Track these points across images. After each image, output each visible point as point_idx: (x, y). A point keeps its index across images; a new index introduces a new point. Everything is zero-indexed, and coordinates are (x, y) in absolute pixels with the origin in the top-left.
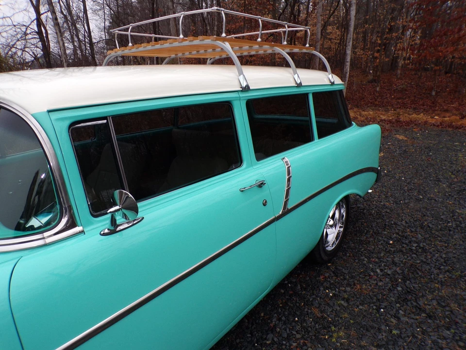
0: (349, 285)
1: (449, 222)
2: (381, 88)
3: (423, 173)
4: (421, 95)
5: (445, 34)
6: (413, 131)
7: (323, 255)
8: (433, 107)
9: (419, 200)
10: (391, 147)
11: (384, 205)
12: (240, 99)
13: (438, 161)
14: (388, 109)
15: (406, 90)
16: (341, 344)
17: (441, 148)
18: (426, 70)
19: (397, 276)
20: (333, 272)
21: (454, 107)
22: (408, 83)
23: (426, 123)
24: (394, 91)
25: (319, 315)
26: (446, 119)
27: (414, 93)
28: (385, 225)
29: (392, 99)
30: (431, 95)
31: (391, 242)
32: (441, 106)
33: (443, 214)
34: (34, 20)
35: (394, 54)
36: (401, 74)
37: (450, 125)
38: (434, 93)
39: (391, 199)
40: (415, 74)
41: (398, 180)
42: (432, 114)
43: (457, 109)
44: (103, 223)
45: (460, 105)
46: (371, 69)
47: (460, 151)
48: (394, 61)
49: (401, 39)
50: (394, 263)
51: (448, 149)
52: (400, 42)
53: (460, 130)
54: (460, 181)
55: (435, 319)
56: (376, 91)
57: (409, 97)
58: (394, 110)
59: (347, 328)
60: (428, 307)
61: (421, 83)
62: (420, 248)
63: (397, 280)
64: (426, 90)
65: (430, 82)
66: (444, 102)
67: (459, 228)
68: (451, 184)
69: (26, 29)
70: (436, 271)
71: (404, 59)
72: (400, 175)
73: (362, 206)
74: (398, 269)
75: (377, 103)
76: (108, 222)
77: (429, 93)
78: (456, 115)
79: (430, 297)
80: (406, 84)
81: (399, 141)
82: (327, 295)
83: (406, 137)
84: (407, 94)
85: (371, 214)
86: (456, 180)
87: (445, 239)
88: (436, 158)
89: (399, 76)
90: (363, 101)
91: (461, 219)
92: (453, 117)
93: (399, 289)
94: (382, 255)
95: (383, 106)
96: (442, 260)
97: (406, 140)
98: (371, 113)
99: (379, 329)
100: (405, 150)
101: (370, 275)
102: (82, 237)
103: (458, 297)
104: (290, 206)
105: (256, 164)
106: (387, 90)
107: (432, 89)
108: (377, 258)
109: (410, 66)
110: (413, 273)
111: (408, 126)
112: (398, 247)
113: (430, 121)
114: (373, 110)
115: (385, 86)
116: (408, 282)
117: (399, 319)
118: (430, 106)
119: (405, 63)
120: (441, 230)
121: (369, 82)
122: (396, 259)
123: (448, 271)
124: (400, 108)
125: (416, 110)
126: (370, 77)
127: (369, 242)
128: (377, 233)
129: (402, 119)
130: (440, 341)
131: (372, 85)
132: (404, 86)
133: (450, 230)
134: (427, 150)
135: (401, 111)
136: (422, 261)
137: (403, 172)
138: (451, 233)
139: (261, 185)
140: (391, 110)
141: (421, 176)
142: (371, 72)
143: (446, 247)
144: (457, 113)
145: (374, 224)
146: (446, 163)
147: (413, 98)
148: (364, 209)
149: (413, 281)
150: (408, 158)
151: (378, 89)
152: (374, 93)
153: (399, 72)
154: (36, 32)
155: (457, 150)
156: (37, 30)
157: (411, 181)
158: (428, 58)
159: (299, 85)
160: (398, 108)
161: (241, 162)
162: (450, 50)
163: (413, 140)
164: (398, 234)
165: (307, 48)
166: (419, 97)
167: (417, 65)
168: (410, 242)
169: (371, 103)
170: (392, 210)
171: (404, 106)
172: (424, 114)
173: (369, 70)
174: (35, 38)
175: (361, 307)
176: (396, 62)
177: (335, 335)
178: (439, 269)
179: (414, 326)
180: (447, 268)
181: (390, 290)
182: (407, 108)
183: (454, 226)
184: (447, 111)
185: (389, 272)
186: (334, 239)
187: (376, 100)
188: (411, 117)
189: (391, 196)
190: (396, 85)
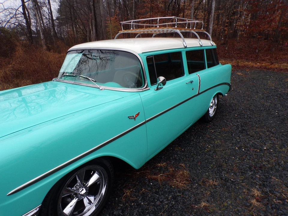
0: (219, 128)
1: (261, 108)
2: (228, 48)
3: (250, 90)
4: (250, 52)
5: (264, 18)
6: (246, 71)
7: (209, 118)
8: (257, 58)
9: (248, 100)
10: (235, 78)
11: (232, 102)
12: (184, 51)
13: (258, 84)
14: (233, 59)
15: (242, 49)
16: (219, 144)
17: (260, 79)
18: (254, 37)
19: (239, 126)
20: (213, 125)
21: (267, 58)
22: (243, 45)
23: (252, 66)
24: (236, 49)
25: (209, 137)
26: (263, 64)
27: (247, 51)
28: (233, 109)
29: (235, 54)
30: (255, 52)
31: (236, 115)
32: (261, 57)
33: (259, 105)
34: (21, 6)
35: (235, 28)
36: (239, 40)
37: (265, 68)
38: (257, 51)
39: (236, 100)
40: (247, 40)
41: (238, 92)
42: (256, 62)
43: (269, 60)
44: (155, 87)
45: (271, 57)
46: (223, 37)
47: (269, 80)
48: (235, 32)
49: (240, 19)
50: (237, 122)
51: (263, 79)
52: (239, 21)
53: (270, 70)
54: (268, 93)
55: (254, 137)
56: (226, 50)
57: (244, 53)
58: (236, 60)
59: (220, 140)
60: (251, 134)
61: (251, 45)
62: (248, 117)
63: (239, 127)
64: (253, 49)
65: (255, 44)
66: (263, 56)
67: (265, 110)
68: (263, 94)
69: (16, 11)
70: (254, 124)
71: (241, 31)
72: (240, 90)
73: (222, 103)
74: (239, 124)
75: (226, 56)
76: (156, 87)
77: (255, 51)
78: (269, 63)
79: (252, 131)
80: (242, 45)
81: (238, 75)
82: (212, 131)
83: (242, 73)
84: (242, 51)
85: (226, 106)
86: (266, 92)
87: (259, 114)
88: (257, 83)
89: (238, 41)
90: (219, 55)
91: (267, 107)
92: (267, 64)
93: (240, 129)
94: (232, 119)
95: (230, 58)
96: (258, 121)
97: (242, 75)
98: (223, 61)
99: (233, 140)
100: (242, 80)
101: (228, 126)
102: (149, 90)
103: (263, 131)
104: (200, 92)
105: (189, 75)
106: (232, 49)
107: (256, 48)
108: (230, 120)
109: (245, 35)
110: (245, 125)
111: (243, 68)
112: (239, 117)
113: (255, 65)
114: (224, 60)
115: (230, 47)
116: (243, 127)
117: (240, 137)
118: (255, 58)
119: (241, 33)
120: (258, 111)
121: (221, 44)
122: (238, 121)
123: (260, 124)
124: (239, 59)
125: (247, 60)
126: (222, 42)
127: (227, 115)
128: (230, 112)
129: (240, 65)
130: (255, 142)
131: (223, 46)
132: (241, 47)
133: (261, 111)
134: (253, 80)
135: (239, 61)
136: (249, 121)
137: (241, 89)
138: (262, 112)
139: (192, 82)
140: (234, 60)
141: (250, 91)
142: (223, 38)
143: (259, 116)
144: (269, 61)
145: (228, 109)
146: (262, 85)
147: (246, 54)
148: (223, 104)
149: (245, 127)
150: (243, 83)
151: (227, 48)
152: (224, 51)
153: (238, 39)
154: (22, 13)
155: (268, 80)
156: (22, 12)
157: (245, 93)
158: (254, 31)
159: (201, 46)
160: (238, 59)
161: (184, 74)
162: (266, 27)
163: (246, 75)
164: (238, 112)
165: (202, 30)
166: (249, 53)
167: (249, 35)
168: (244, 115)
169: (223, 56)
170: (236, 104)
171: (241, 58)
172: (252, 62)
173: (222, 38)
174: (22, 17)
175: (225, 134)
176: (236, 32)
177: (216, 142)
178: (256, 123)
179: (246, 139)
180: (259, 123)
181: (236, 130)
182: (243, 59)
183: (263, 109)
184: (264, 60)
185: (236, 124)
186: (212, 112)
187: (226, 55)
188: (245, 63)
189: (236, 99)
190: (236, 46)
